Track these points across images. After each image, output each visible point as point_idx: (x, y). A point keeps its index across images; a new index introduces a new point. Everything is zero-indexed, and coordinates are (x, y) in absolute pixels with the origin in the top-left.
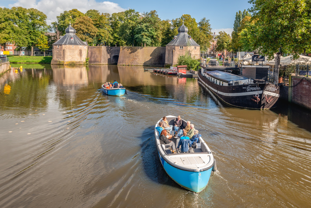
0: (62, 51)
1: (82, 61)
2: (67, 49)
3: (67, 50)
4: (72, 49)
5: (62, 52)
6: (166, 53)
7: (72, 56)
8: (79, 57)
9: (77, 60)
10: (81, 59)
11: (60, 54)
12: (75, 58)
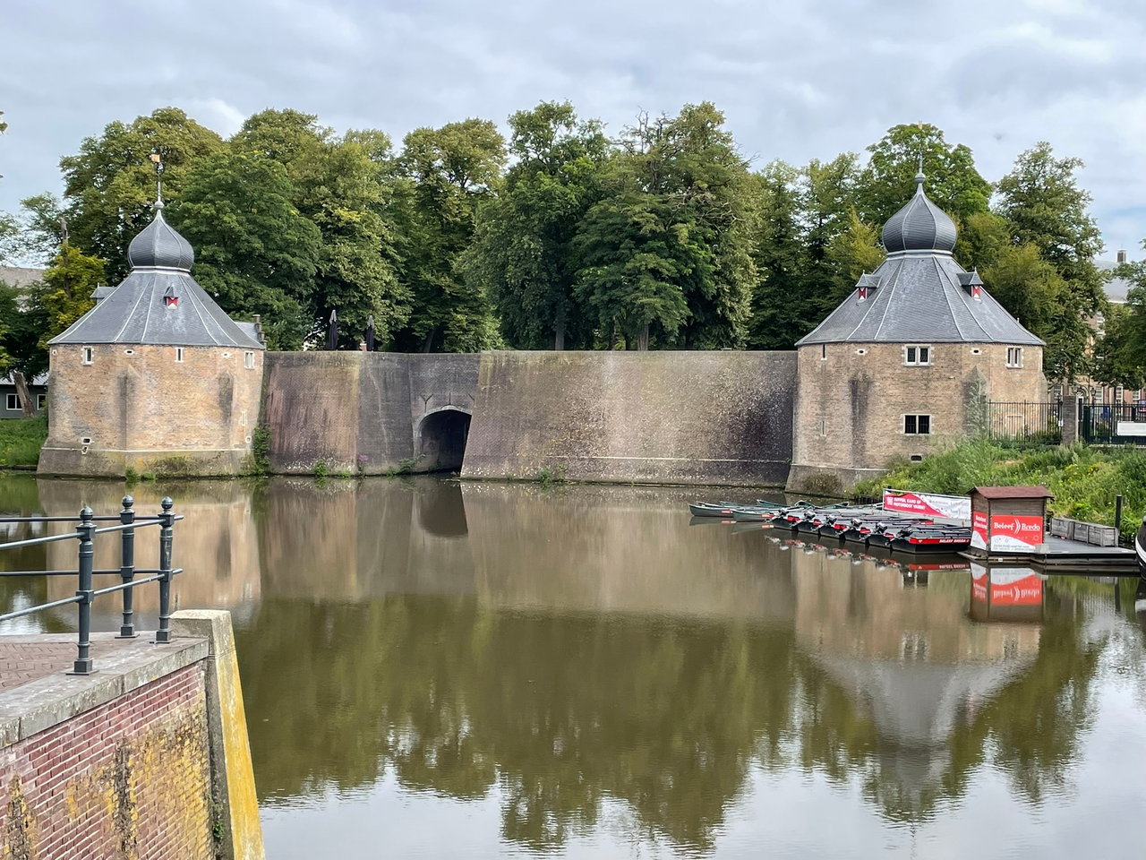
0: (113, 384)
1: (231, 453)
2: (139, 369)
3: (144, 377)
4: (171, 374)
5: (110, 391)
6: (802, 392)
7: (169, 421)
8: (216, 426)
9: (201, 448)
10: (226, 438)
11: (97, 408)
12: (187, 430)
